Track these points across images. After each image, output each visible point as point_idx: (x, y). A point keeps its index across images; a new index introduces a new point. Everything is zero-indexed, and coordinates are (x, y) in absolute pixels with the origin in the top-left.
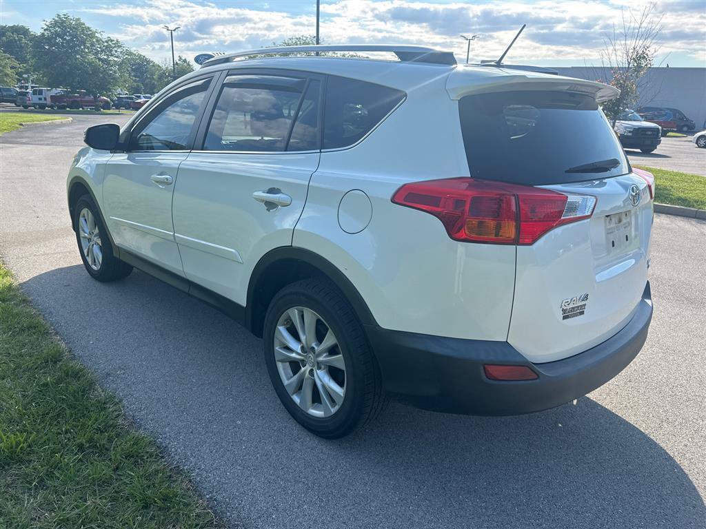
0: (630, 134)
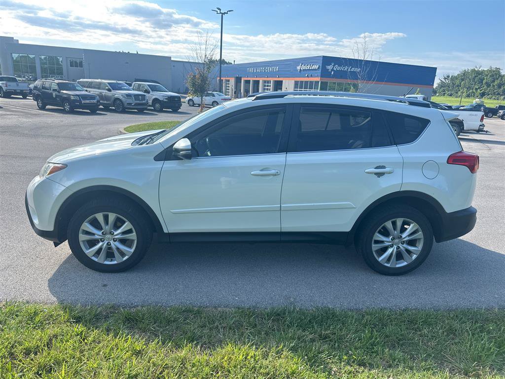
0: (167, 100)
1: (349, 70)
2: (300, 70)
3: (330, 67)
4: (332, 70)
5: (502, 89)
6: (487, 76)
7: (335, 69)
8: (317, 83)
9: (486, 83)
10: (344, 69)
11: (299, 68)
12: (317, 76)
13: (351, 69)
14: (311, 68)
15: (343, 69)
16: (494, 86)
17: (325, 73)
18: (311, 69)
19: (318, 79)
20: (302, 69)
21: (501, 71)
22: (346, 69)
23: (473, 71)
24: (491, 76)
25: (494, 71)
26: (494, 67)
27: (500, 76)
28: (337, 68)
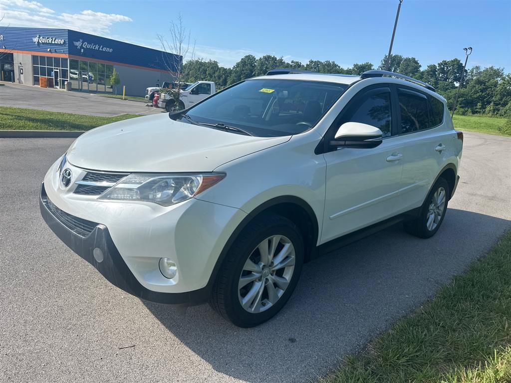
1: (100, 49)
2: (38, 42)
3: (78, 44)
4: (82, 47)
5: (221, 80)
6: (209, 67)
7: (85, 47)
8: (65, 60)
9: (209, 74)
10: (95, 47)
11: (36, 40)
12: (64, 53)
13: (102, 49)
14: (53, 42)
15: (93, 48)
16: (215, 77)
17: (72, 50)
18: (55, 44)
19: (66, 56)
20: (40, 41)
21: (218, 65)
22: (97, 48)
23: (197, 62)
24: (212, 68)
25: (213, 64)
26: (213, 60)
27: (218, 68)
28: (86, 45)
